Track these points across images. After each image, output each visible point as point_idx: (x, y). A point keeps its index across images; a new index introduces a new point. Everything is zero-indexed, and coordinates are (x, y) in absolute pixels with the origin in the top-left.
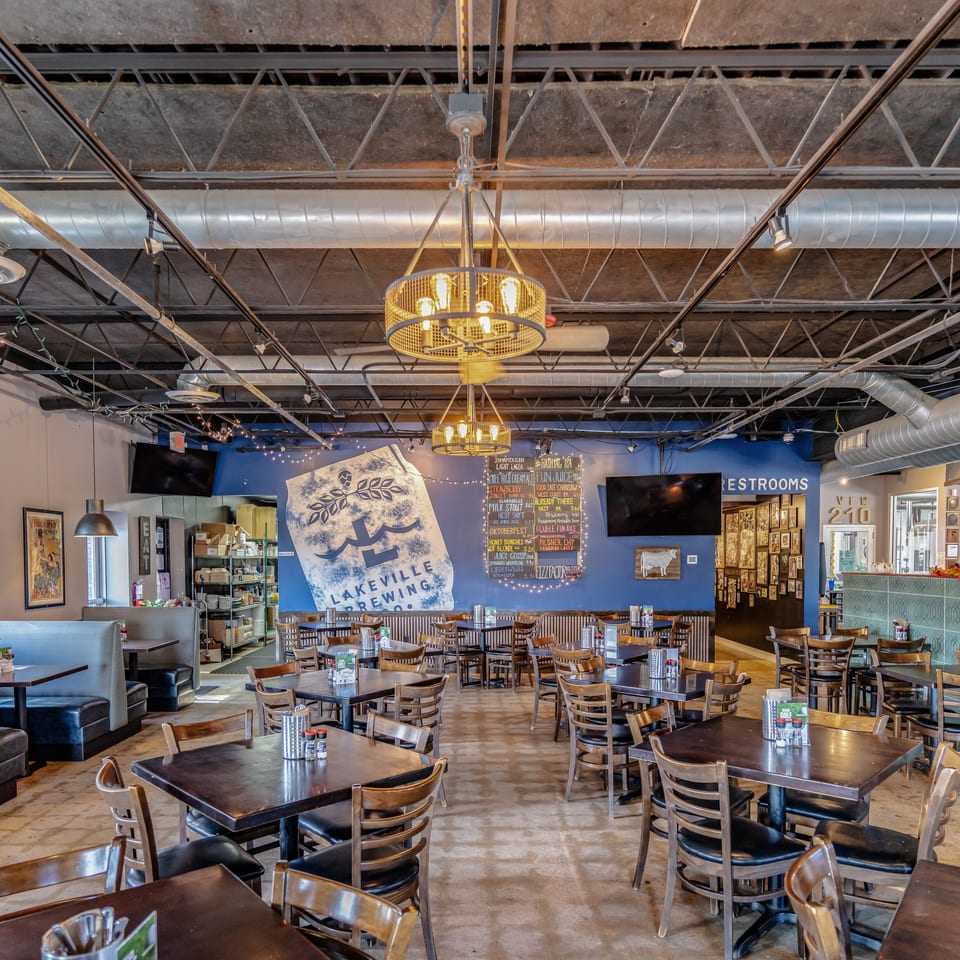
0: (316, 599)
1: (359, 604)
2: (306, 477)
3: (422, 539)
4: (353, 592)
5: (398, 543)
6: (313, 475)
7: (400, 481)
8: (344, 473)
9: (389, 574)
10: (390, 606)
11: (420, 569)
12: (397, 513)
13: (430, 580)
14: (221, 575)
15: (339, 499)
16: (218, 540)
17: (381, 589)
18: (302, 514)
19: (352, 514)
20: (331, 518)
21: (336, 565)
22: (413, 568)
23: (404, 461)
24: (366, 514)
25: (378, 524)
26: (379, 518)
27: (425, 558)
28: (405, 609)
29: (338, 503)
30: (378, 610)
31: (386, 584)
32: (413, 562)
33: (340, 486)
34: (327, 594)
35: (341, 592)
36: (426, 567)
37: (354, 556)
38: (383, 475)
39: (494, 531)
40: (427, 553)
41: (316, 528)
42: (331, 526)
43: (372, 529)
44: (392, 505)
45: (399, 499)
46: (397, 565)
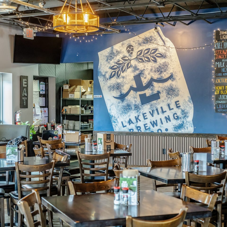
0: (113, 124)
1: (137, 127)
2: (108, 50)
3: (174, 87)
4: (134, 120)
5: (160, 89)
6: (112, 48)
7: (161, 50)
8: (130, 46)
9: (155, 109)
10: (155, 129)
11: (173, 106)
12: (160, 70)
13: (179, 113)
14: (77, 110)
15: (127, 62)
16: (74, 89)
17: (150, 118)
18: (106, 72)
19: (134, 71)
20: (122, 74)
21: (125, 103)
22: (169, 105)
23: (164, 37)
24: (142, 71)
25: (149, 77)
26: (149, 74)
27: (176, 99)
28: (164, 131)
29: (126, 65)
30: (148, 131)
31: (152, 115)
32: (169, 102)
33: (127, 55)
34: (120, 120)
35: (127, 120)
36: (176, 105)
37: (134, 98)
38: (151, 46)
39: (219, 81)
40: (177, 95)
41: (114, 81)
42: (122, 79)
43: (145, 81)
44: (156, 65)
45: (160, 61)
46: (159, 103)
